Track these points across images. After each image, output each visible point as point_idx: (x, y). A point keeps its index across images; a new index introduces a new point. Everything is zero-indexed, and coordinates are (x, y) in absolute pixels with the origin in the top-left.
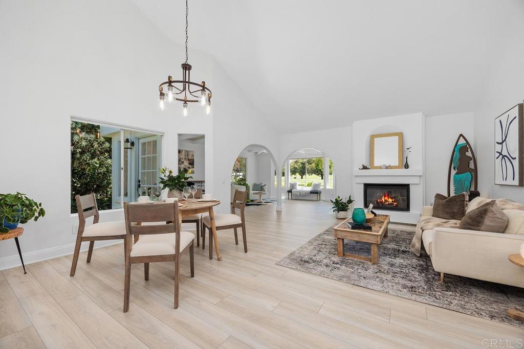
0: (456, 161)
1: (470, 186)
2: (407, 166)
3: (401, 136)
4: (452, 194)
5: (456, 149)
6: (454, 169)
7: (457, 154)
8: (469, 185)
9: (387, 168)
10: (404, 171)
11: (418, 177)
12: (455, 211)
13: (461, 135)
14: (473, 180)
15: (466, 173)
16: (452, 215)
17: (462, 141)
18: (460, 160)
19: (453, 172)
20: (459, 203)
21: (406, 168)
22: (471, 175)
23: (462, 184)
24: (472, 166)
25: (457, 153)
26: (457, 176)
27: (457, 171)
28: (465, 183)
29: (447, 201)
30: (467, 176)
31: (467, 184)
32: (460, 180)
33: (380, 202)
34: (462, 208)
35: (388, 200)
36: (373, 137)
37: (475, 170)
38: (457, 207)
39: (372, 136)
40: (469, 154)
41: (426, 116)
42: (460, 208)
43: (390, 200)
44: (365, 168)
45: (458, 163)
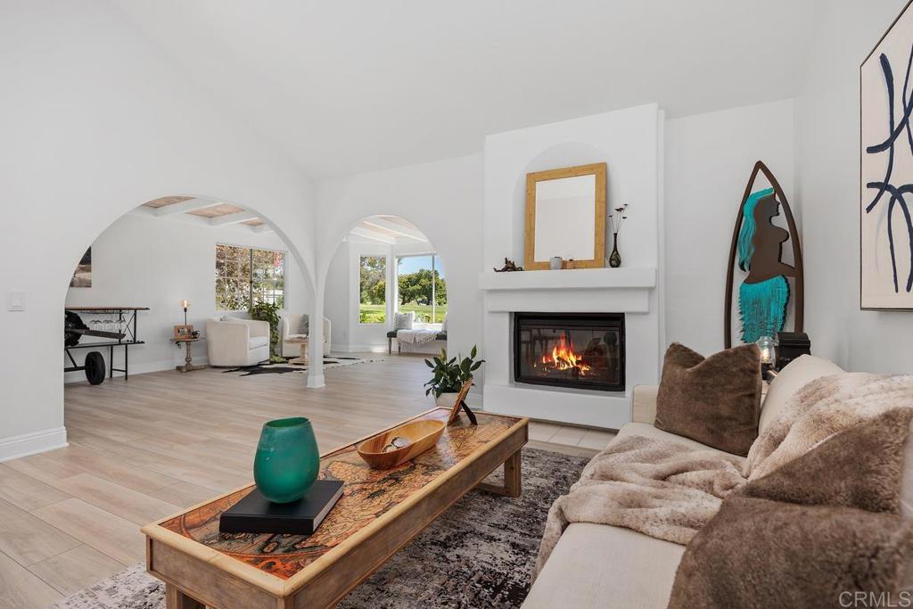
0: (746, 245)
1: (784, 318)
2: (615, 261)
3: (601, 172)
4: (737, 342)
5: (747, 210)
6: (742, 267)
7: (749, 224)
8: (781, 316)
9: (564, 265)
10: (607, 276)
11: (646, 294)
12: (725, 411)
13: (760, 165)
14: (793, 299)
15: (775, 279)
16: (713, 427)
17: (762, 184)
18: (758, 240)
19: (740, 277)
20: (737, 381)
21: (612, 266)
22: (785, 285)
23: (761, 314)
24: (788, 257)
25: (748, 219)
26: (751, 287)
27: (748, 272)
28: (769, 310)
29: (699, 372)
30: (775, 287)
31: (776, 310)
32: (757, 302)
33: (547, 364)
34: (747, 400)
35: (566, 358)
36: (533, 179)
37: (798, 271)
38: (728, 397)
39: (529, 175)
40: (780, 221)
41: (668, 117)
42: (739, 399)
43: (572, 359)
44: (510, 267)
45: (753, 251)
